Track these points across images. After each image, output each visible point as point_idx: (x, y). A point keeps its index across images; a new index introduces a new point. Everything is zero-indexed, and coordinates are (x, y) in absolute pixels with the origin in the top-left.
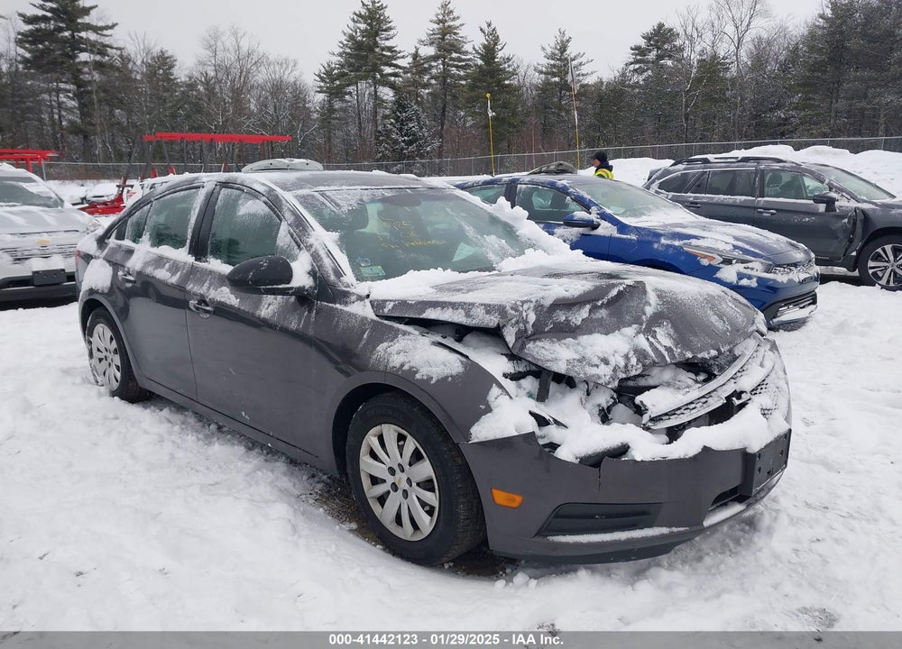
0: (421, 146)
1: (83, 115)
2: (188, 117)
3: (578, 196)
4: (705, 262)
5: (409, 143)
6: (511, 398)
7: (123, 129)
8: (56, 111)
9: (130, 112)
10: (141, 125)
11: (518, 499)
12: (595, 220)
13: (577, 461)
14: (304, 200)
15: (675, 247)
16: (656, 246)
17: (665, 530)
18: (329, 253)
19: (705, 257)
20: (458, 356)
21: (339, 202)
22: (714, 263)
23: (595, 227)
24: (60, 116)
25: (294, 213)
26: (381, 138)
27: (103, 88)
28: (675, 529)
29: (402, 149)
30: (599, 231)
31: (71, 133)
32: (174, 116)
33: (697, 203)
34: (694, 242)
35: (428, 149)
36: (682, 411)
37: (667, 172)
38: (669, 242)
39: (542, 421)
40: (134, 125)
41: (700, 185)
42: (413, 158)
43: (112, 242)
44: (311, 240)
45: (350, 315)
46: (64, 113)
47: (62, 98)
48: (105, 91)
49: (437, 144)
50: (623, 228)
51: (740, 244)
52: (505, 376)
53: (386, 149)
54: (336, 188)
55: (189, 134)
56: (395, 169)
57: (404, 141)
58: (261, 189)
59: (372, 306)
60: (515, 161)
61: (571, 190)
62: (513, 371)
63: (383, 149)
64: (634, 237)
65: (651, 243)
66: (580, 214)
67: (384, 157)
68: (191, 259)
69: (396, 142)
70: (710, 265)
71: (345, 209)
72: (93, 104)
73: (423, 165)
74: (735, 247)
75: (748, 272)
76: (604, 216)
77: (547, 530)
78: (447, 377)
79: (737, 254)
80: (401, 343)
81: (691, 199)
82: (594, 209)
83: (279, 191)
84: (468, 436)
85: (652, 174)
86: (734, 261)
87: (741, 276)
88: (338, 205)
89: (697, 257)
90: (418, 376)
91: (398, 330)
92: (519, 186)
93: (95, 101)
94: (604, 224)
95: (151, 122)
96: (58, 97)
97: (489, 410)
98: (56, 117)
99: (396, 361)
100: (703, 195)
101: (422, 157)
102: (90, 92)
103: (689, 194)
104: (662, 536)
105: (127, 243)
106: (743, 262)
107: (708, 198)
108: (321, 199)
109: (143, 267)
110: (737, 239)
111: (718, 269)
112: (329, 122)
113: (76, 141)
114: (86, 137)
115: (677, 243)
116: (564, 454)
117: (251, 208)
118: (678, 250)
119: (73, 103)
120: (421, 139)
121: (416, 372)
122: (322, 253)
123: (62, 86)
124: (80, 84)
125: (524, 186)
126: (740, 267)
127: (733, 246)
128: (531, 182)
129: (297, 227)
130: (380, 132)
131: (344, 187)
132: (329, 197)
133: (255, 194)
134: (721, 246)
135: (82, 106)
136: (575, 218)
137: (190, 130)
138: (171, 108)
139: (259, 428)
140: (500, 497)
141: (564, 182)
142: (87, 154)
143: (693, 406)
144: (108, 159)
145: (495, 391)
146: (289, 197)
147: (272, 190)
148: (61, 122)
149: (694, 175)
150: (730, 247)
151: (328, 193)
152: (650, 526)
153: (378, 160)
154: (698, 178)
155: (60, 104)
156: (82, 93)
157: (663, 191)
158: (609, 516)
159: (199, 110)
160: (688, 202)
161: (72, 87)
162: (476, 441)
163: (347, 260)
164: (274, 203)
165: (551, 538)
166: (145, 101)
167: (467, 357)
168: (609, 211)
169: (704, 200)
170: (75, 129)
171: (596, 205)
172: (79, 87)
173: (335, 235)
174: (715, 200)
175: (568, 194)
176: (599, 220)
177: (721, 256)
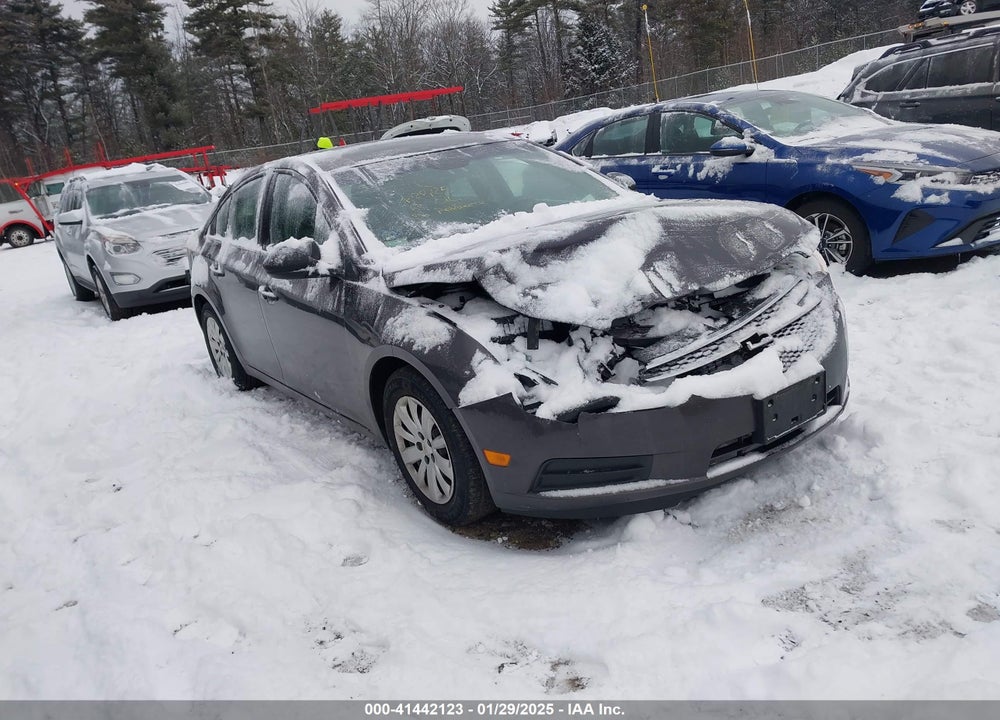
0: (614, 73)
1: (256, 95)
2: (360, 80)
3: (729, 119)
4: (880, 180)
5: (600, 72)
6: (496, 361)
7: (297, 105)
8: (231, 95)
9: (301, 84)
10: (314, 97)
11: (507, 458)
12: (748, 144)
13: (554, 419)
14: (342, 179)
15: (842, 167)
16: (819, 168)
17: (661, 483)
18: (355, 231)
19: (880, 174)
20: (446, 324)
21: (377, 174)
22: (893, 180)
23: (749, 153)
24: (237, 101)
25: (327, 194)
26: (568, 71)
27: (273, 63)
28: (672, 482)
29: (593, 80)
30: (755, 158)
31: (248, 116)
32: (345, 82)
33: (915, 101)
34: (867, 157)
35: (624, 74)
36: (685, 360)
37: (875, 67)
38: (835, 161)
39: (527, 382)
40: (307, 97)
41: (919, 78)
42: (607, 88)
43: (208, 237)
44: (339, 220)
45: (370, 292)
46: (239, 96)
47: (236, 81)
48: (274, 66)
49: (633, 67)
50: (781, 150)
51: (928, 152)
52: (494, 340)
53: (575, 82)
54: (378, 160)
55: (363, 98)
56: (586, 104)
57: (594, 70)
58: (303, 171)
59: (385, 279)
60: (727, 73)
61: (721, 112)
62: (502, 335)
63: (571, 83)
64: (793, 160)
65: (813, 165)
66: (730, 140)
67: (573, 92)
68: (258, 248)
69: (585, 72)
70: (887, 184)
71: (382, 179)
72: (264, 82)
73: (619, 95)
74: (921, 156)
75: (938, 186)
76: (759, 139)
77: (539, 485)
78: (437, 346)
79: (922, 165)
80: (404, 316)
81: (907, 97)
82: (747, 132)
83: (319, 171)
84: (456, 401)
85: (857, 71)
86: (918, 175)
87: (926, 192)
88: (375, 178)
89: (870, 174)
90: (415, 348)
91: (403, 303)
92: (663, 115)
93: (266, 78)
94: (760, 148)
95: (323, 91)
96: (231, 80)
97: (473, 375)
98: (233, 101)
99: (399, 334)
100: (923, 90)
101: (616, 84)
102: (259, 70)
103: (904, 91)
104: (658, 489)
105: (217, 237)
106: (930, 174)
107: (929, 92)
108: (360, 174)
109: (227, 260)
110: (925, 145)
111: (897, 186)
112: (510, 62)
113: (254, 123)
114: (262, 119)
115: (845, 161)
116: (543, 413)
117: (298, 192)
118: (847, 170)
119: (246, 84)
120: (614, 64)
121: (413, 344)
122: (347, 232)
123: (234, 67)
124: (249, 62)
125: (668, 114)
126: (926, 181)
127: (918, 155)
128: (676, 109)
129: (329, 207)
130: (566, 64)
131: (387, 158)
132: (368, 171)
133: (299, 178)
134: (901, 158)
135: (255, 85)
136: (723, 146)
137: (363, 94)
138: (342, 73)
139: (329, 406)
140: (492, 457)
141: (714, 104)
142: (267, 136)
143: (700, 354)
144: (286, 139)
145: (478, 356)
146: (327, 177)
147: (313, 171)
148: (238, 107)
149: (910, 65)
150: (914, 157)
151: (367, 167)
152: (645, 479)
153: (566, 97)
154: (915, 69)
155: (235, 87)
156: (252, 72)
157: (871, 92)
158: (599, 470)
159: (371, 72)
160: (903, 101)
161: (242, 67)
162: (463, 405)
163: (373, 235)
164: (313, 183)
165: (543, 494)
166: (315, 70)
167: (454, 325)
168: (764, 132)
169: (924, 96)
170: (253, 113)
171: (749, 126)
172: (248, 66)
173: (364, 211)
174: (938, 95)
175: (717, 117)
176: (753, 145)
177: (899, 170)
